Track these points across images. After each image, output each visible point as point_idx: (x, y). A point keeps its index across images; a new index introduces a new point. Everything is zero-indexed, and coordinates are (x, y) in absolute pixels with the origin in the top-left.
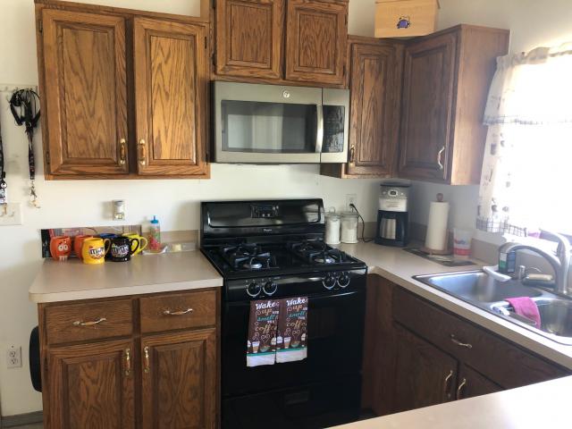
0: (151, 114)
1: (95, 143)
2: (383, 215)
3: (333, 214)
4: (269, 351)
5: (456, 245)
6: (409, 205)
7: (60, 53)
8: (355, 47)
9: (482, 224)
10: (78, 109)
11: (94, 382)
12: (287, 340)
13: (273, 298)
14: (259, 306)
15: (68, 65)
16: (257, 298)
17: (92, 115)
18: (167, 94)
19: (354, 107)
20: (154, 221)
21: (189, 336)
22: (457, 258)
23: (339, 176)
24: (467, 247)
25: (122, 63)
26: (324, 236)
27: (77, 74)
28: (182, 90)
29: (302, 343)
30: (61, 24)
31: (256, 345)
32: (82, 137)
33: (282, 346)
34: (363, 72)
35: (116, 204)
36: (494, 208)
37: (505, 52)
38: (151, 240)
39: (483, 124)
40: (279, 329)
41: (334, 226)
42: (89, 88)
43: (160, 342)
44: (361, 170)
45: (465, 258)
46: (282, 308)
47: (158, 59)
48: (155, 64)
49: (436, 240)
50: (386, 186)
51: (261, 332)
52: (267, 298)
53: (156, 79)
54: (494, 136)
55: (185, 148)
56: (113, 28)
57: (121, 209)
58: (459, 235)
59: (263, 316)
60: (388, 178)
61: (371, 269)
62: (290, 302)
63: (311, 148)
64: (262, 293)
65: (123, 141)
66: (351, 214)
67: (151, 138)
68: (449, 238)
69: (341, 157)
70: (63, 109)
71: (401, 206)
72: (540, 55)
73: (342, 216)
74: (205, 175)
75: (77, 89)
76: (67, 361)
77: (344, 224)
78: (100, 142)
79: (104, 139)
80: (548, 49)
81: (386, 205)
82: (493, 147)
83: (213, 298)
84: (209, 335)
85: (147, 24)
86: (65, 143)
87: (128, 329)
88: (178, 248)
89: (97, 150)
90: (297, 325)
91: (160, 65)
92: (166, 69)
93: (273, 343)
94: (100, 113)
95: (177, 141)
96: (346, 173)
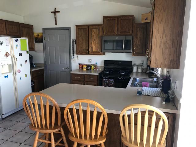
3: (135, 65)
7: (79, 34)
10: (81, 43)
13: (107, 79)
16: (104, 78)
18: (94, 39)
20: (96, 64)
27: (81, 37)
28: (97, 38)
30: (79, 29)
35: (90, 60)
40: (108, 85)
41: (135, 68)
44: (137, 54)
46: (109, 81)
47: (93, 33)
56: (87, 28)
61: (130, 76)
65: (87, 48)
66: (140, 65)
67: (91, 48)
77: (138, 67)
78: (84, 48)
83: (97, 77)
84: (96, 83)
85: (91, 27)
86: (79, 48)
88: (100, 69)
90: (111, 85)
94: (84, 43)
96: (133, 55)
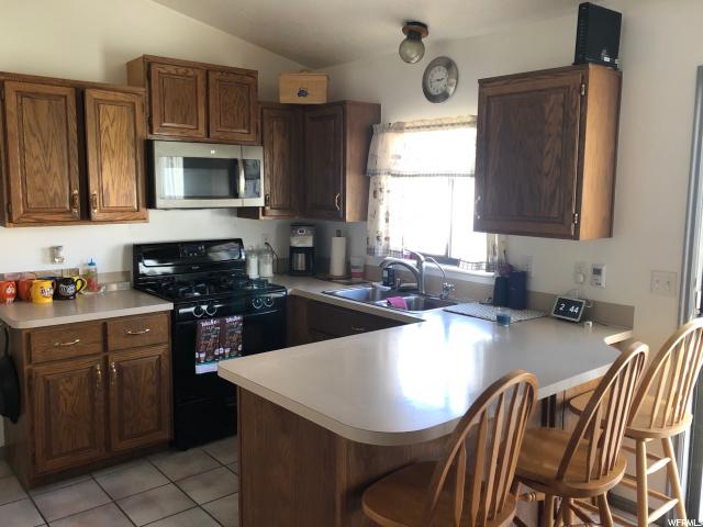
0: (100, 169)
1: (51, 194)
2: (294, 250)
3: (252, 252)
4: (213, 361)
5: (353, 270)
6: (315, 241)
7: (21, 119)
8: (265, 111)
9: (371, 251)
10: (36, 166)
11: (71, 394)
12: (227, 351)
13: (214, 317)
14: (203, 324)
15: (27, 129)
16: (201, 318)
17: (49, 170)
18: (113, 152)
19: (267, 160)
20: (92, 264)
21: (147, 352)
22: (354, 280)
23: (258, 218)
24: (361, 270)
25: (73, 125)
26: (245, 270)
27: (35, 136)
28: (125, 149)
29: (239, 352)
30: (21, 94)
31: (203, 355)
32: (40, 190)
33: (223, 356)
34: (272, 131)
35: (58, 248)
36: (378, 238)
37: (379, 122)
38: (89, 281)
39: (368, 176)
40: (220, 343)
41: (253, 262)
42: (46, 147)
43: (124, 358)
44: (274, 212)
45: (360, 280)
46: (222, 325)
47: (105, 123)
48: (103, 127)
49: (337, 268)
50: (295, 226)
51: (206, 345)
52: (210, 317)
53: (104, 139)
54: (375, 184)
55: (128, 197)
56: (66, 97)
57: (62, 254)
58: (355, 261)
59: (208, 331)
60: (297, 219)
61: (289, 291)
62: (229, 320)
63: (235, 194)
64: (205, 314)
65: (76, 192)
66: (267, 251)
67: (101, 189)
68: (348, 265)
69: (259, 202)
70: (23, 166)
71: (309, 243)
72: (400, 128)
73: (259, 253)
74: (145, 219)
75: (36, 149)
76: (48, 377)
77: (261, 260)
78: (56, 194)
79: (59, 191)
80: (404, 123)
81: (296, 243)
82: (375, 192)
83: (165, 320)
84: (163, 350)
85: (96, 94)
86: (25, 195)
87: (98, 348)
88: (114, 287)
89: (53, 201)
90: (234, 338)
91: (107, 128)
92: (112, 131)
93: (216, 354)
94: (55, 169)
95: (122, 192)
96: (264, 214)
